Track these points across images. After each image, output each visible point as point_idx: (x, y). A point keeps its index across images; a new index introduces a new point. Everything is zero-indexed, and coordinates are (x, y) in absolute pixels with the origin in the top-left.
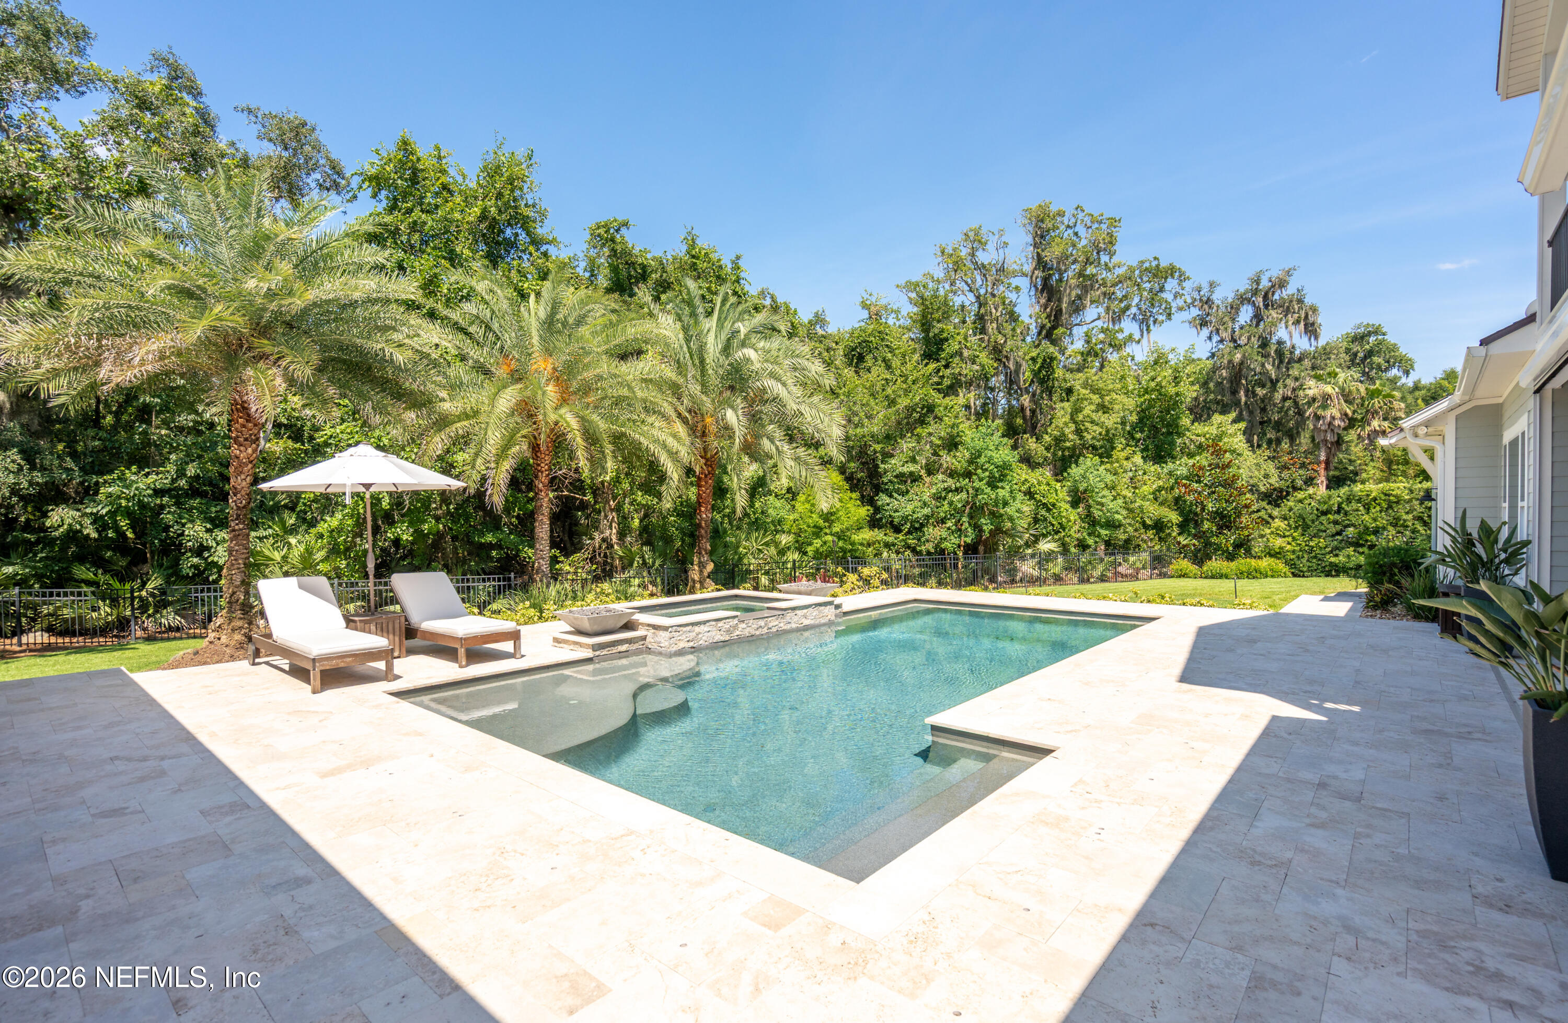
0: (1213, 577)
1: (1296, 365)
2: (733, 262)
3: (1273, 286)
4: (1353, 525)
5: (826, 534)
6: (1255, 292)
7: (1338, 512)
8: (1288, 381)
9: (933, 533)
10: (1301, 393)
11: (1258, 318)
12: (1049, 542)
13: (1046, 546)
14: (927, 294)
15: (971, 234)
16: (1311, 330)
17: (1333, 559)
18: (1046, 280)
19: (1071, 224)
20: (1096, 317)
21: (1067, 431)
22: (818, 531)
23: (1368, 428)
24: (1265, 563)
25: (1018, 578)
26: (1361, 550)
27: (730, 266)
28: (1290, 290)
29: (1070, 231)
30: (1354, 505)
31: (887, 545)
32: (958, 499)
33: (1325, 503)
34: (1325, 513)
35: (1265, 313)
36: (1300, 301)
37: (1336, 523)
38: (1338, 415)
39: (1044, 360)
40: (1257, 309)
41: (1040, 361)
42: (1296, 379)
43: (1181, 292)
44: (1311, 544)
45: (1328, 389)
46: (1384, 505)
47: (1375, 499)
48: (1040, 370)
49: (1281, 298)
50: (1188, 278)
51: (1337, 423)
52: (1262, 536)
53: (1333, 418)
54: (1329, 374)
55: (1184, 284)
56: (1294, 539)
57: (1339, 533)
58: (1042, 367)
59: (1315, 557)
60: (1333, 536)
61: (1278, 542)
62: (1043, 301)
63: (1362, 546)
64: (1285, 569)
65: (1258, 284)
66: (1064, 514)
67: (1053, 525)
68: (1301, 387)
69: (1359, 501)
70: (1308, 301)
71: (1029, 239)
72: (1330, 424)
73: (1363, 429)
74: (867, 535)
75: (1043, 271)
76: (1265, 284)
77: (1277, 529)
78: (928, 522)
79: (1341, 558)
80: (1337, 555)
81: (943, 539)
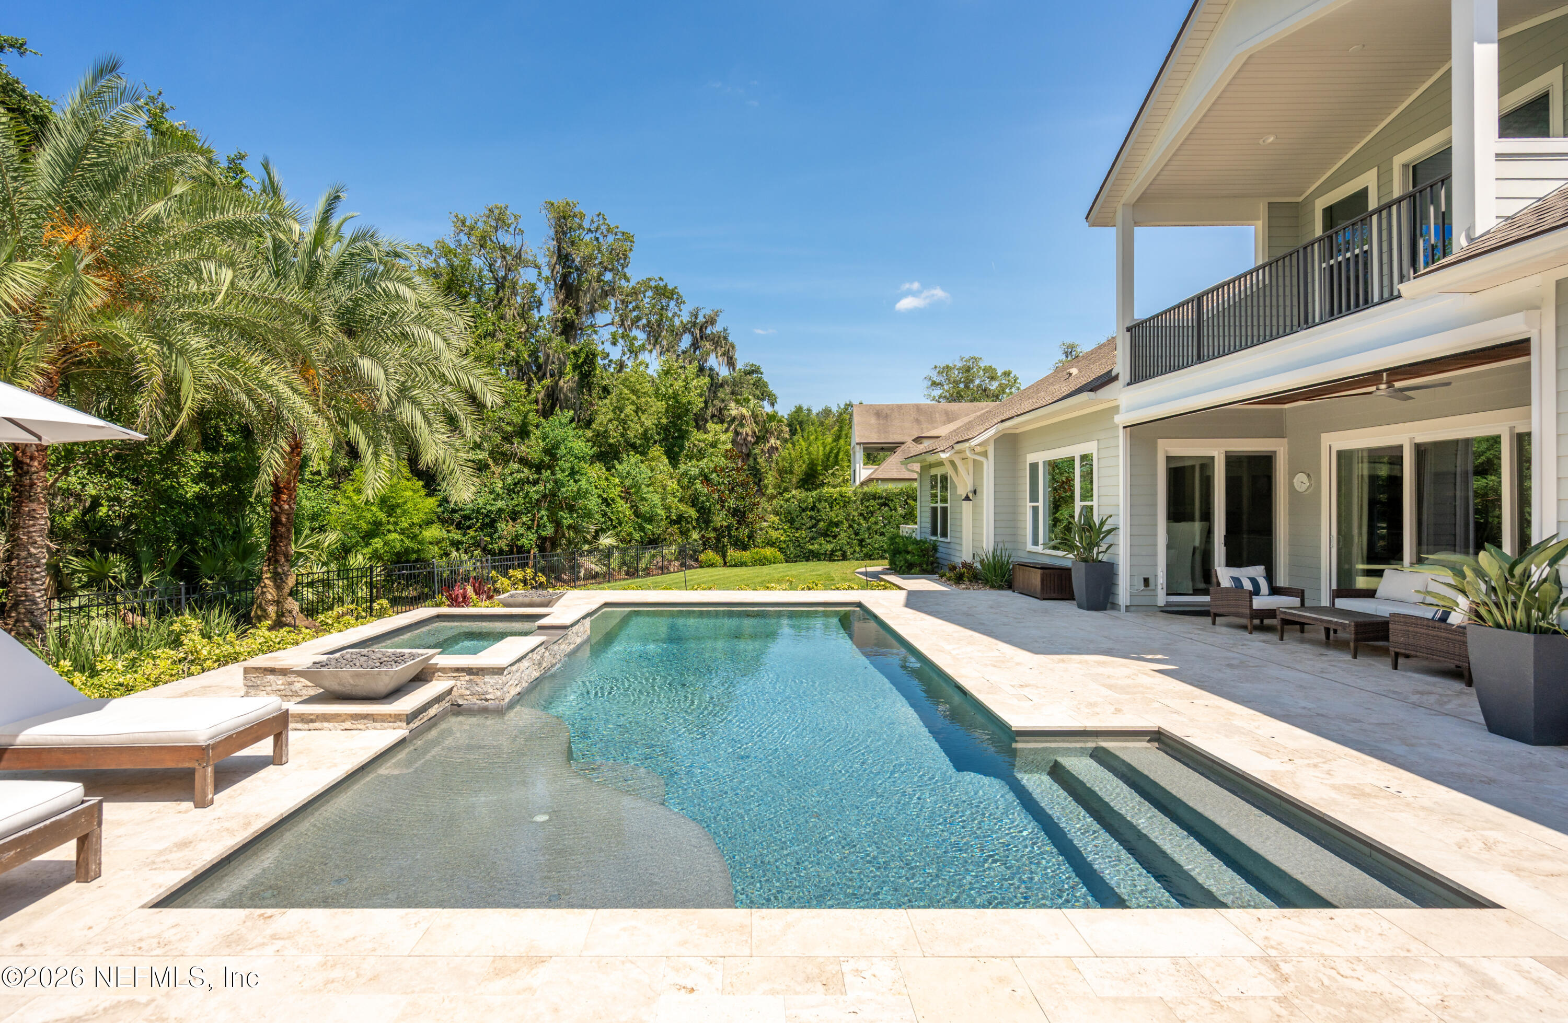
0: (735, 566)
1: (721, 390)
2: (232, 161)
3: (706, 322)
4: (823, 520)
5: (389, 531)
6: (694, 324)
7: (812, 509)
8: (716, 402)
9: (506, 529)
10: (726, 412)
11: (695, 345)
12: (608, 537)
13: (606, 541)
14: (456, 262)
15: (497, 212)
16: (731, 363)
17: (811, 547)
18: (565, 277)
19: (593, 228)
20: (610, 321)
21: (610, 426)
22: (375, 530)
23: (768, 445)
24: (768, 552)
25: (582, 575)
26: (828, 539)
27: (224, 164)
28: (718, 328)
29: (590, 235)
30: (824, 504)
31: (456, 544)
32: (535, 492)
33: (804, 502)
34: (804, 510)
35: (702, 343)
36: (725, 338)
37: (811, 518)
38: (750, 433)
39: (587, 356)
40: (695, 339)
41: (583, 356)
42: (723, 401)
43: (678, 312)
44: (797, 535)
45: (744, 411)
46: (842, 504)
47: (836, 499)
48: (582, 365)
49: (712, 333)
50: (684, 303)
51: (749, 438)
52: (761, 529)
53: (747, 435)
54: (744, 399)
55: (682, 306)
56: (785, 531)
57: (814, 526)
58: (585, 362)
59: (799, 546)
60: (810, 528)
61: (774, 534)
62: (562, 297)
63: (828, 536)
64: (780, 556)
65: (696, 318)
66: (620, 509)
67: (611, 520)
68: (725, 408)
69: (826, 501)
70: (730, 339)
71: (552, 232)
72: (745, 439)
73: (765, 445)
74: (433, 532)
75: (563, 268)
76: (701, 319)
77: (773, 523)
78: (500, 516)
79: (816, 546)
80: (812, 544)
81: (518, 537)
